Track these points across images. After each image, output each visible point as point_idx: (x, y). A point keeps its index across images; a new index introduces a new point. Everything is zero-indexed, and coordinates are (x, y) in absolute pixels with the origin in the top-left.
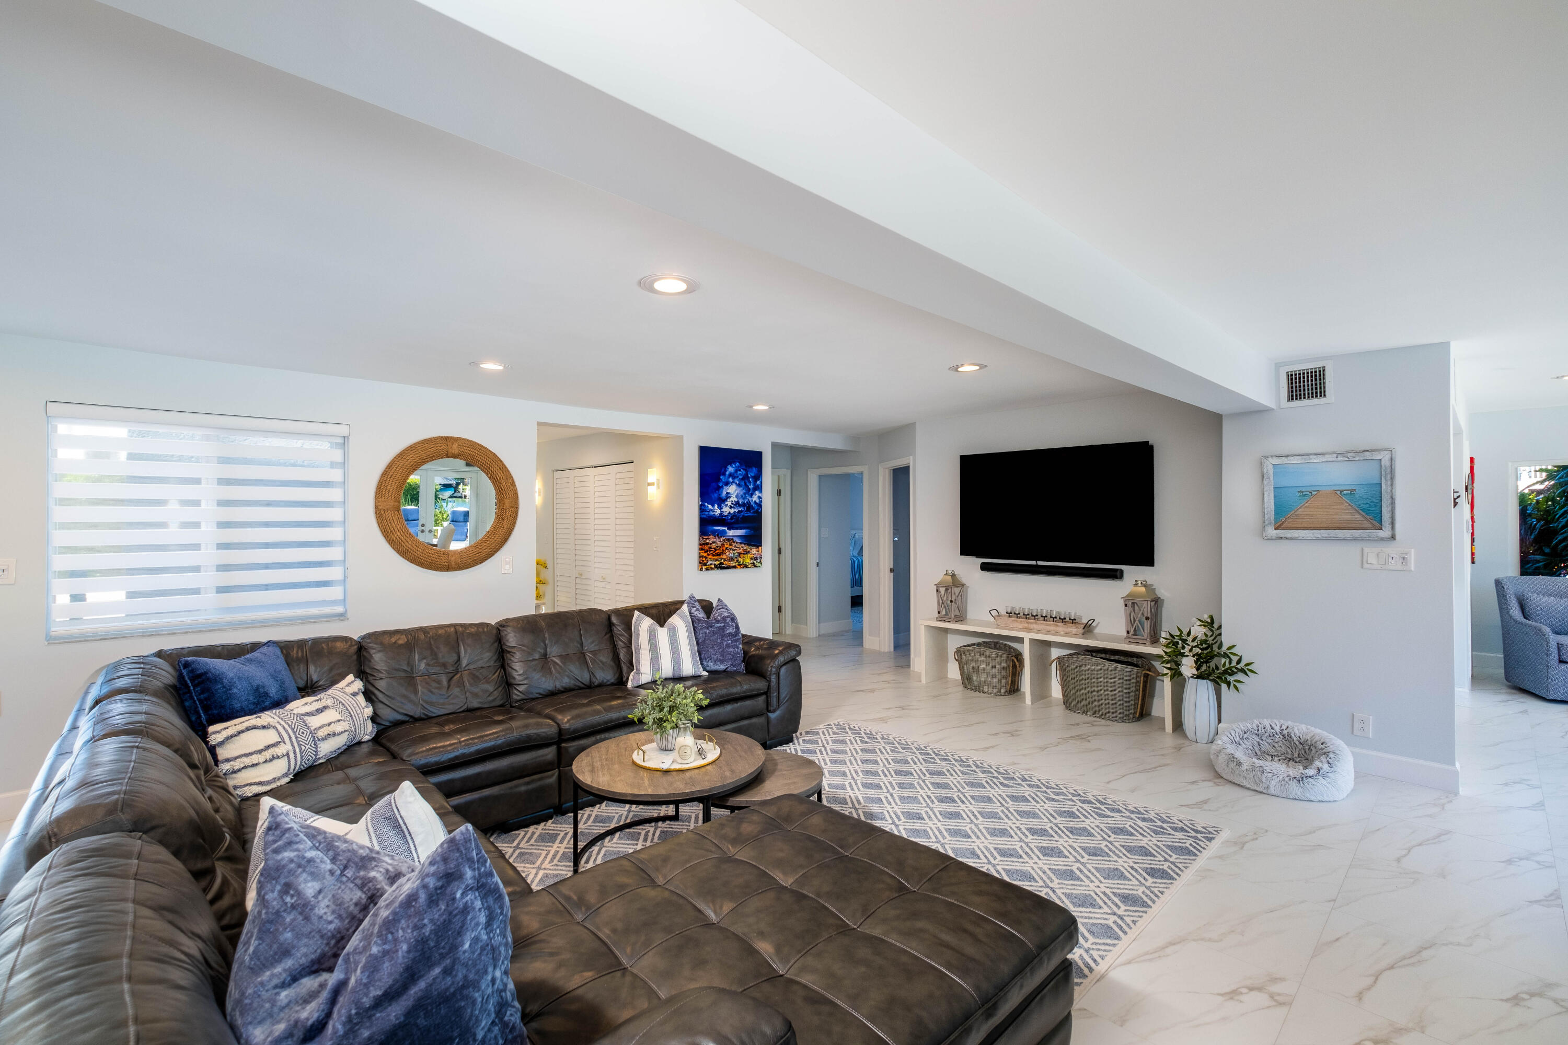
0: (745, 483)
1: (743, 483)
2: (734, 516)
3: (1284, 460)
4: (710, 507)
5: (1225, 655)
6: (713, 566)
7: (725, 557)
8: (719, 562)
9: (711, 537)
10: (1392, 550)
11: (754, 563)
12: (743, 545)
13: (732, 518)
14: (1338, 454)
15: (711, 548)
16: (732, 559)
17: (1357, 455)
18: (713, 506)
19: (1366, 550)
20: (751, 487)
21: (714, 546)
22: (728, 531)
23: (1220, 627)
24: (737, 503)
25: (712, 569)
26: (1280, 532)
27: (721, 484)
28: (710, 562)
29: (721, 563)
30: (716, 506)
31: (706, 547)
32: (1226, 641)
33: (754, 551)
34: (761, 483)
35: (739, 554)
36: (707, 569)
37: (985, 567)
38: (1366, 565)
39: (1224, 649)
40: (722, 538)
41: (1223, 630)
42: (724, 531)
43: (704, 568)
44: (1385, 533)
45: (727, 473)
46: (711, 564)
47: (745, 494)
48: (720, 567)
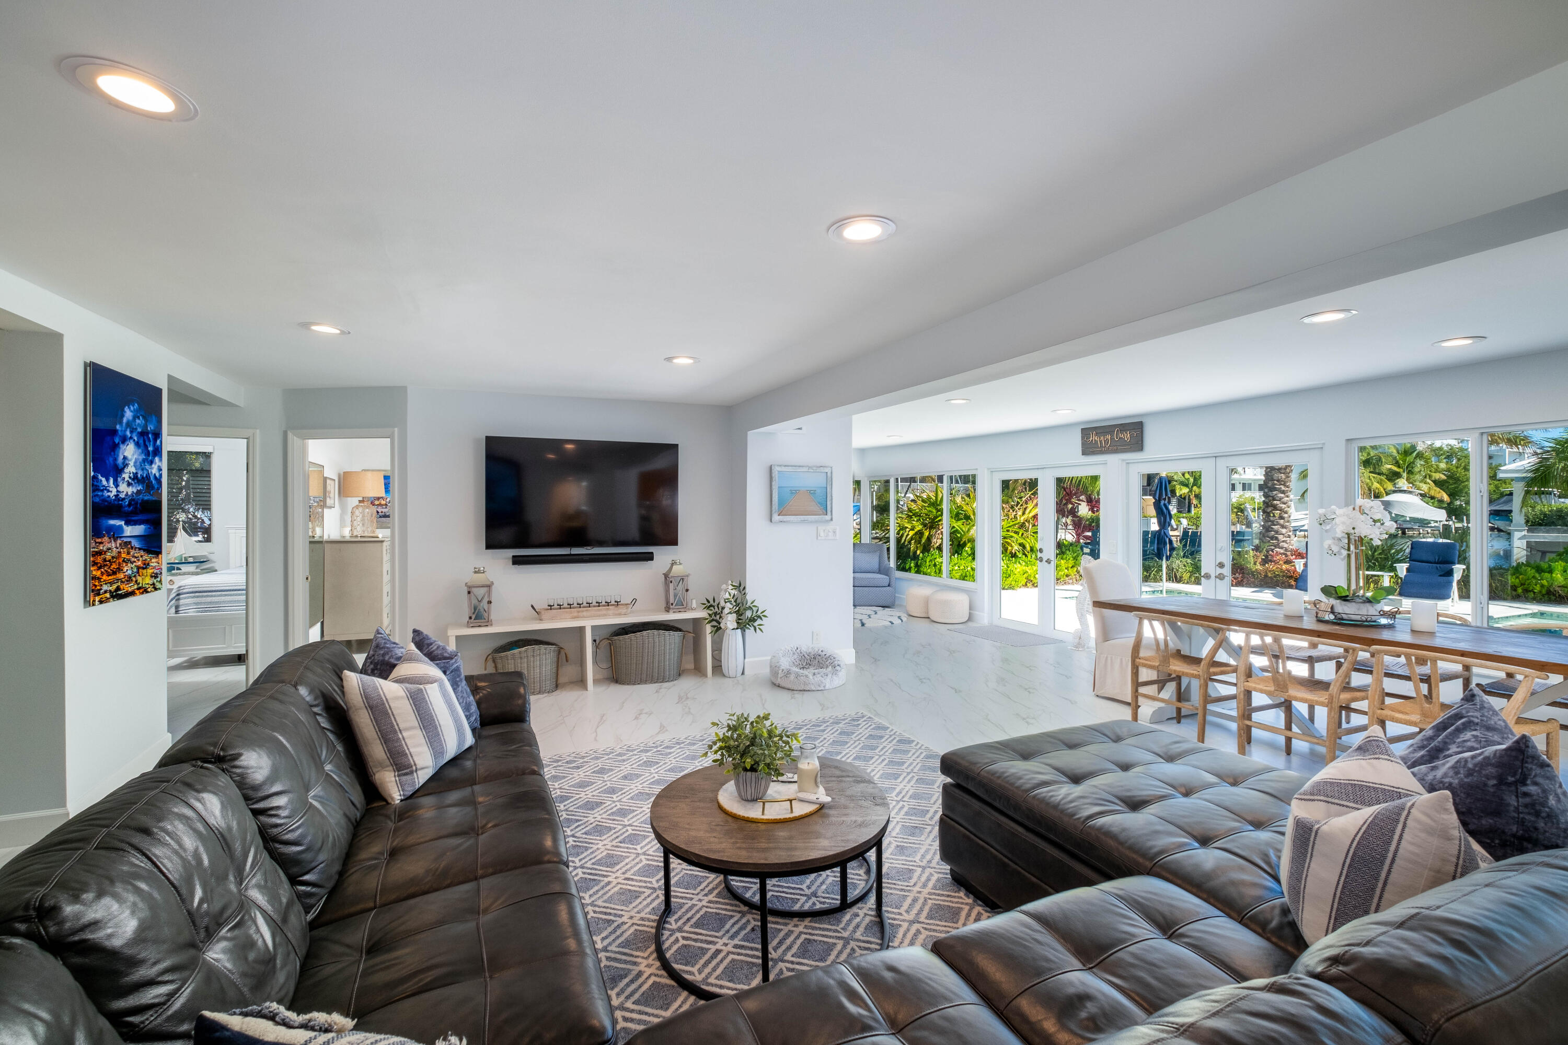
0: (144, 441)
1: (141, 442)
2: (133, 502)
3: (784, 469)
4: (104, 482)
5: (750, 608)
6: (108, 595)
7: (121, 576)
8: (115, 586)
9: (106, 539)
10: (830, 527)
11: (154, 584)
12: (142, 553)
13: (130, 505)
14: (809, 467)
15: (105, 560)
16: (129, 579)
17: (817, 468)
18: (108, 480)
19: (819, 528)
20: (151, 449)
21: (108, 556)
22: (125, 527)
23: (744, 588)
24: (135, 477)
25: (107, 600)
26: (781, 518)
27: (117, 440)
28: (105, 587)
29: (118, 589)
30: (111, 480)
31: (99, 560)
32: (749, 598)
33: (154, 563)
34: (161, 442)
35: (138, 568)
36: (101, 602)
37: (517, 561)
38: (819, 538)
39: (749, 604)
40: (119, 542)
41: (747, 590)
42: (120, 527)
43: (97, 599)
44: (828, 517)
45: (125, 420)
46: (106, 592)
47: (144, 461)
48: (117, 595)
